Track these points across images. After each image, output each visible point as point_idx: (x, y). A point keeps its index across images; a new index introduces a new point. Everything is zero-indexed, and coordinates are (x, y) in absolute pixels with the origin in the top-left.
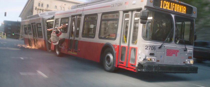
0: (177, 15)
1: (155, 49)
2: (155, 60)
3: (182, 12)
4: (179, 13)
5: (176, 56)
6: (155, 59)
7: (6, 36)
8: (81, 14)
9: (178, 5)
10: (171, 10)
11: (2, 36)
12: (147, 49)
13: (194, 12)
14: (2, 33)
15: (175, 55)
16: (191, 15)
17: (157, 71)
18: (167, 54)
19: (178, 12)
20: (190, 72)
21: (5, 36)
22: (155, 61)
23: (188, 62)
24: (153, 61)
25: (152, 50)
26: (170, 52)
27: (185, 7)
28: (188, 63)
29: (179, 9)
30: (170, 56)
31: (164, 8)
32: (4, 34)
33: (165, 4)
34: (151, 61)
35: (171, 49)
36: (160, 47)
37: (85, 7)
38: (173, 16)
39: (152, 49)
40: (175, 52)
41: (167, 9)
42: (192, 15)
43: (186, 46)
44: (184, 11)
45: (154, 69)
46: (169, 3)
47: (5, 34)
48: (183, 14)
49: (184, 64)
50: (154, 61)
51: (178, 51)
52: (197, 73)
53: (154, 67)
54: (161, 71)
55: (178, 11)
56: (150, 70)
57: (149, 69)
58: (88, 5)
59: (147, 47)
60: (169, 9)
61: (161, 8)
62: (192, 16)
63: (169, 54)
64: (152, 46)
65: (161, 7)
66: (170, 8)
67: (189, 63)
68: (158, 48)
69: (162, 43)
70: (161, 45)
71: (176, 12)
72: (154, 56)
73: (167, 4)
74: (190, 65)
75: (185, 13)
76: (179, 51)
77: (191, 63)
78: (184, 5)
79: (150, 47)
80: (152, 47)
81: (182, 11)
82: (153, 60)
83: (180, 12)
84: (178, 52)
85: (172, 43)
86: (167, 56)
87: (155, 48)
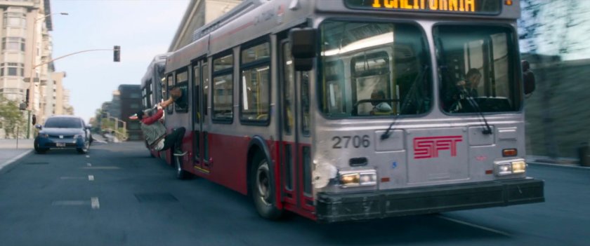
0: (442, 22)
1: (366, 143)
2: (371, 180)
3: (462, 9)
4: (448, 12)
5: (454, 153)
6: (370, 175)
7: (127, 128)
8: (206, 54)
10: (416, 7)
11: (117, 131)
12: (338, 145)
13: (509, 3)
14: (114, 120)
15: (448, 152)
16: (497, 13)
17: (378, 214)
18: (416, 154)
19: (443, 12)
20: (510, 201)
21: (124, 129)
22: (374, 183)
23: (506, 168)
24: (364, 181)
25: (357, 147)
26: (426, 146)
28: (502, 171)
29: (445, 2)
30: (429, 157)
31: (388, 6)
32: (121, 125)
34: (357, 184)
35: (432, 136)
36: (385, 136)
37: (212, 33)
38: (427, 26)
39: (357, 144)
40: (446, 142)
41: (402, 7)
42: (500, 13)
43: (487, 118)
44: (470, 5)
45: (368, 209)
47: (125, 123)
48: (464, 13)
49: (490, 178)
50: (370, 183)
51: (458, 138)
52: (542, 200)
53: (368, 202)
54: (396, 211)
55: (446, 9)
56: (354, 215)
57: (349, 210)
58: (221, 24)
59: (337, 140)
60: (409, 7)
61: (376, 10)
62: (502, 16)
63: (426, 153)
64: (356, 134)
65: (376, 5)
66: (411, 3)
67: (508, 170)
68: (378, 137)
69: (391, 121)
70: (387, 127)
71: (438, 11)
72: (366, 164)
74: (513, 177)
75: (473, 10)
76: (464, 138)
77: (515, 172)
79: (346, 139)
80: (357, 140)
81: (459, 6)
82: (366, 178)
83: (453, 8)
84: (460, 140)
85: (430, 115)
86: (417, 159)
87: (366, 140)
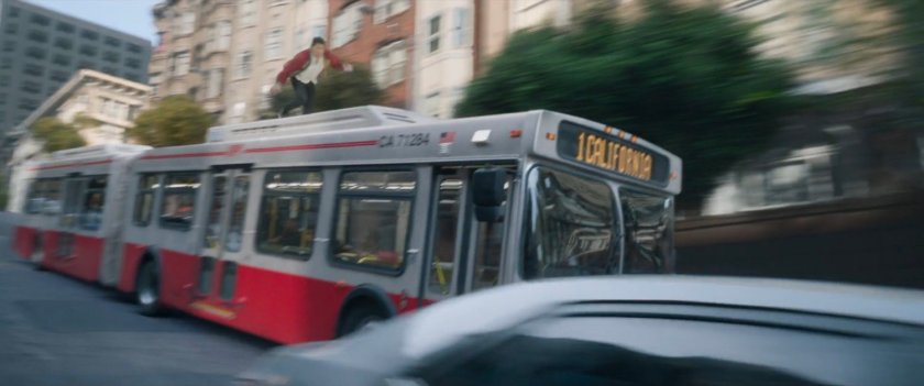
0: (626, 186)
3: (640, 176)
4: (630, 177)
9: (630, 150)
10: (609, 167)
16: (665, 184)
19: (627, 176)
27: (648, 158)
29: (632, 162)
31: (589, 161)
33: (592, 147)
38: (615, 188)
41: (599, 164)
42: (667, 186)
44: (647, 173)
46: (604, 141)
48: (642, 180)
55: (628, 172)
60: (603, 165)
61: (579, 163)
62: (667, 189)
65: (580, 158)
66: (606, 160)
71: (624, 175)
73: (598, 146)
75: (648, 179)
78: (647, 151)
81: (639, 172)
83: (635, 173)
